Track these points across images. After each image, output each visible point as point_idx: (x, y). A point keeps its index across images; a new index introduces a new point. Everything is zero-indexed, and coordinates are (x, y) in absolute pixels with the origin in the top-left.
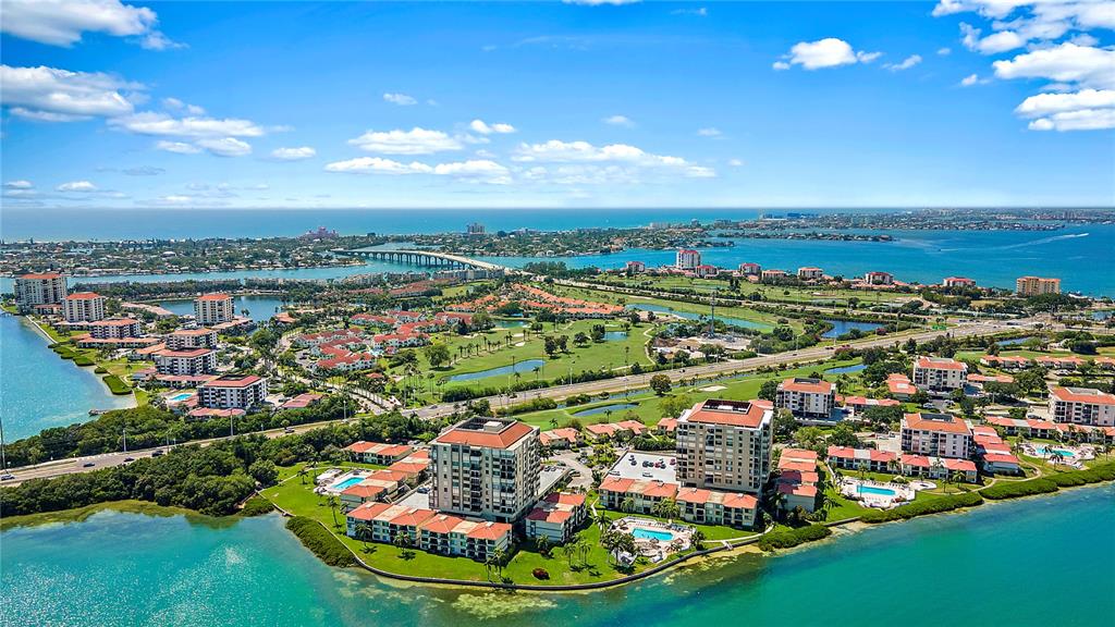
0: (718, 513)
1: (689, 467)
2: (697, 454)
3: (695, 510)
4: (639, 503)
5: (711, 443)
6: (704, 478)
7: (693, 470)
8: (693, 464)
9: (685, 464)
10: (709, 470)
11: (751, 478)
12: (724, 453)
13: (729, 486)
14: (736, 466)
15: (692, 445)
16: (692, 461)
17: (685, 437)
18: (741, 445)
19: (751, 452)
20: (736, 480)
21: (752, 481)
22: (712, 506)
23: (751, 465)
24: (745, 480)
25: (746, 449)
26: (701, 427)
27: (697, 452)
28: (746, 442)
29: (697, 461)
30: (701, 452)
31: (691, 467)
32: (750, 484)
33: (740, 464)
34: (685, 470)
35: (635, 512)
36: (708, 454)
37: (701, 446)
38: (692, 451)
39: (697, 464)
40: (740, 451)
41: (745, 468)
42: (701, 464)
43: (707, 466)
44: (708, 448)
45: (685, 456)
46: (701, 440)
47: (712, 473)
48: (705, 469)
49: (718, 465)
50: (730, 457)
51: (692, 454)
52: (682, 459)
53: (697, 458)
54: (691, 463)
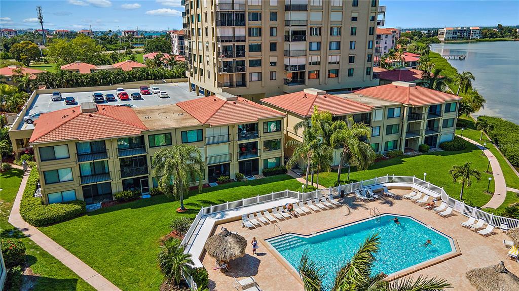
1: (250, 56)
2: (266, 24)
6: (281, 76)
7: (257, 63)
8: (257, 48)
9: (240, 51)
11: (370, 60)
13: (333, 85)
14: (346, 38)
16: (255, 40)
20: (344, 68)
23: (372, 31)
27: (266, 16)
29: (265, 40)
30: (274, 16)
31: (255, 56)
32: (369, 73)
34: (241, 66)
36: (295, 16)
38: (256, 16)
39: (266, 47)
42: (273, 47)
43: (295, 46)
45: (240, 31)
47: (301, 61)
48: (287, 54)
49: (316, 38)
50: (336, 17)
51: (255, 24)
52: (234, 38)
53: (266, 32)
54: (253, 48)
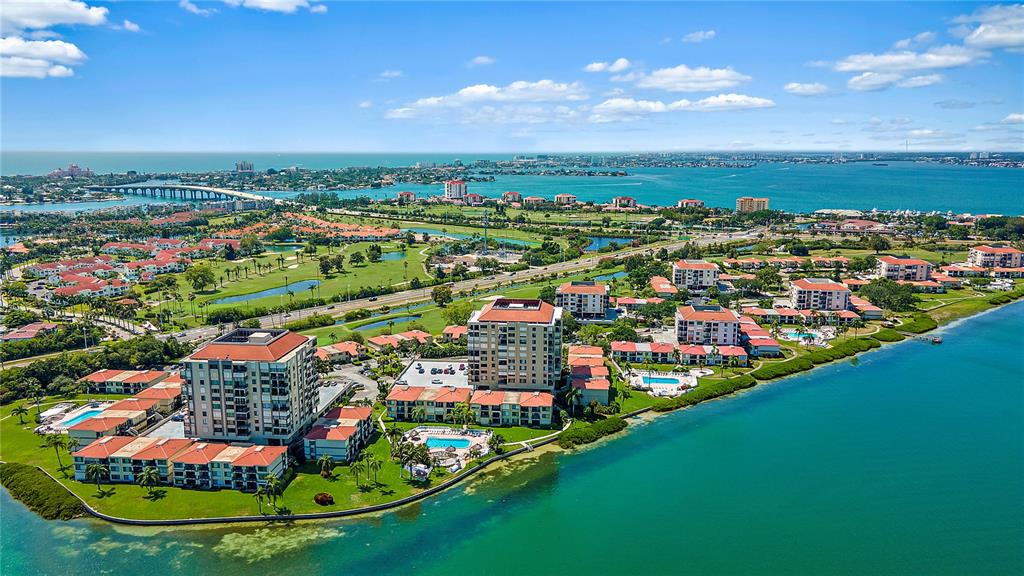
0: (514, 414)
1: (481, 369)
2: (489, 355)
3: (491, 413)
4: (431, 411)
5: (503, 342)
6: (497, 379)
7: (485, 372)
8: (485, 365)
9: (477, 367)
10: (503, 371)
11: (545, 376)
12: (517, 351)
13: (523, 386)
14: (530, 365)
15: (484, 346)
16: (484, 362)
17: (476, 338)
18: (534, 342)
19: (545, 349)
20: (530, 379)
21: (547, 379)
22: (508, 407)
23: (545, 362)
24: (540, 379)
25: (540, 345)
26: (493, 327)
27: (489, 353)
28: (540, 339)
29: (489, 362)
30: (493, 352)
31: (484, 369)
32: (545, 382)
33: (534, 362)
34: (477, 373)
35: (427, 421)
36: (500, 354)
37: (493, 346)
38: (484, 352)
39: (489, 366)
40: (534, 349)
41: (539, 365)
42: (493, 365)
43: (500, 367)
44: (500, 348)
45: (477, 358)
46: (493, 340)
47: (505, 374)
48: (498, 370)
49: (512, 365)
50: (524, 355)
51: (484, 356)
52: (474, 361)
53: (489, 359)
54: (483, 365)
